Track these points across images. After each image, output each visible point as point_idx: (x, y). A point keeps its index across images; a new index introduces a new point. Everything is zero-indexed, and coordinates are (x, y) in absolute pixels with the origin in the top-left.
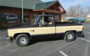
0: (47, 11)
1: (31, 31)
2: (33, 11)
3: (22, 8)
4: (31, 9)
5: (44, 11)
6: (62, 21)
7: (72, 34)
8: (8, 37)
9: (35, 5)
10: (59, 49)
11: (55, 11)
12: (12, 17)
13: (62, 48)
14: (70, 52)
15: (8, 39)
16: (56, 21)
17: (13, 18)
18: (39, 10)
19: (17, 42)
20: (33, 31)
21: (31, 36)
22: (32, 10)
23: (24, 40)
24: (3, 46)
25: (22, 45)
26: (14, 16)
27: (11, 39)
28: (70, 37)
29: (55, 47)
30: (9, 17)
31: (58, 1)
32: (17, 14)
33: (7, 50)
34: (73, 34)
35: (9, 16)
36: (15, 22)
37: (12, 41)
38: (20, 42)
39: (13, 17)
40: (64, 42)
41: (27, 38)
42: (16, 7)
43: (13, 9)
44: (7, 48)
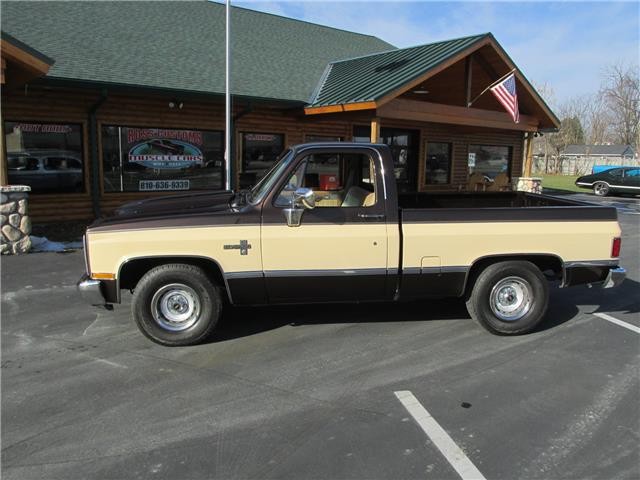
0: (400, 115)
1: (227, 247)
2: (308, 111)
3: (223, 96)
4: (294, 98)
5: (378, 113)
6: (524, 185)
7: (530, 283)
8: (88, 278)
9: (328, 71)
10: (401, 379)
11: (467, 116)
12: (165, 151)
13: (428, 371)
14: (466, 405)
15: (89, 291)
16: (480, 185)
17: (177, 161)
18: (349, 108)
19: (141, 314)
20: (244, 247)
21: (226, 279)
22: (301, 105)
23: (186, 306)
24: (64, 335)
25: (174, 338)
26: (178, 150)
27: (107, 291)
28: (517, 301)
29: (384, 363)
30: (145, 152)
31: (489, 35)
32: (199, 134)
33: (80, 355)
34: (538, 285)
35: (145, 146)
36: (184, 184)
37: (110, 308)
38: (162, 316)
39: (174, 153)
40: (466, 335)
41: (206, 294)
42: (191, 88)
43: (172, 105)
44: (82, 347)
